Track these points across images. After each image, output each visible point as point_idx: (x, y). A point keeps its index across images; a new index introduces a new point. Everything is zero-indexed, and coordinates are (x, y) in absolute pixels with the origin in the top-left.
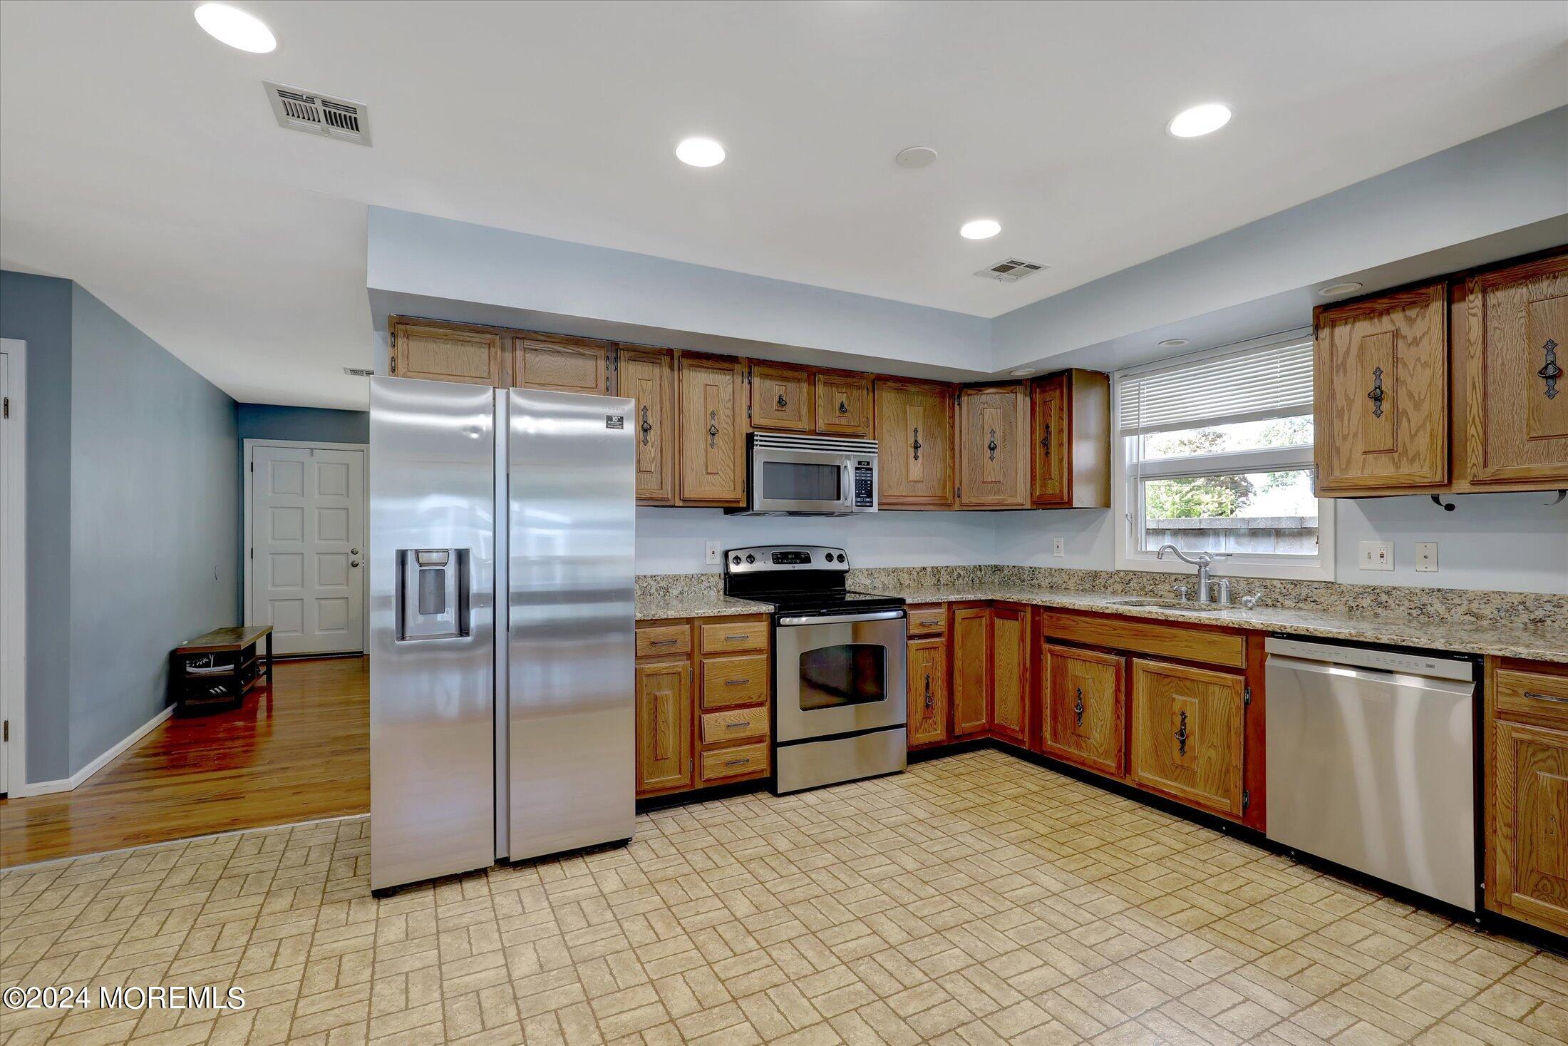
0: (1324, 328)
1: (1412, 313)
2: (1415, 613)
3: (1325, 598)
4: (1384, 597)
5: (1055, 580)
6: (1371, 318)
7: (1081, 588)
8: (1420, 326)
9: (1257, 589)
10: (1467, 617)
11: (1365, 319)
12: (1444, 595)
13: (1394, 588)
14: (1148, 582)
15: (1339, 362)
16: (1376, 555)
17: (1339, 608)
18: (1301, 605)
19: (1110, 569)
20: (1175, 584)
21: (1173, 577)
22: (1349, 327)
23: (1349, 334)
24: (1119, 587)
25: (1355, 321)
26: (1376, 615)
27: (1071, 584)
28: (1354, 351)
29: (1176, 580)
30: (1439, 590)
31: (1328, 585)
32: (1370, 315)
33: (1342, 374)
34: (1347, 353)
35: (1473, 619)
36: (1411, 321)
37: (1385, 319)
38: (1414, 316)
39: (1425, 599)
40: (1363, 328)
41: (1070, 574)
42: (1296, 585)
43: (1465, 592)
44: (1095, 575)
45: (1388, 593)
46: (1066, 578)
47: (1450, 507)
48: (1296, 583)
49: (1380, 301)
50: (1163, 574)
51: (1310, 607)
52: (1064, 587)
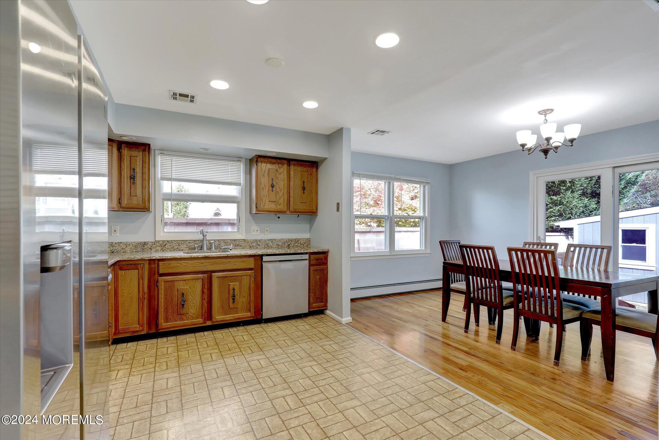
0: (259, 162)
1: (280, 166)
2: (266, 246)
3: (242, 244)
4: (259, 243)
5: (115, 248)
6: (271, 164)
7: (134, 250)
8: (281, 170)
9: (222, 244)
10: (276, 246)
11: (269, 164)
12: (272, 240)
13: (261, 240)
14: (175, 245)
15: (263, 174)
16: (256, 231)
17: (247, 247)
18: (236, 247)
19: (153, 240)
20: (189, 244)
21: (188, 242)
22: (265, 164)
23: (265, 167)
24: (159, 248)
25: (267, 163)
26: (257, 248)
27: (128, 250)
28: (266, 172)
29: (189, 243)
30: (271, 239)
31: (244, 240)
32: (271, 163)
33: (263, 178)
34: (265, 172)
35: (278, 246)
36: (280, 168)
37: (274, 165)
38: (280, 167)
39: (268, 242)
40: (269, 166)
41: (127, 244)
42: (235, 241)
43: (276, 239)
44: (145, 244)
45: (260, 241)
46: (124, 247)
47: (279, 218)
48: (234, 240)
49: (274, 160)
50: (183, 241)
51: (239, 248)
52: (123, 251)
